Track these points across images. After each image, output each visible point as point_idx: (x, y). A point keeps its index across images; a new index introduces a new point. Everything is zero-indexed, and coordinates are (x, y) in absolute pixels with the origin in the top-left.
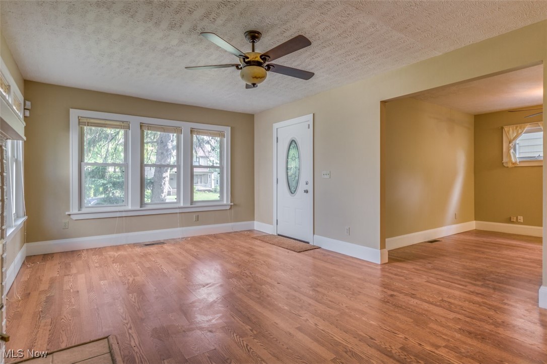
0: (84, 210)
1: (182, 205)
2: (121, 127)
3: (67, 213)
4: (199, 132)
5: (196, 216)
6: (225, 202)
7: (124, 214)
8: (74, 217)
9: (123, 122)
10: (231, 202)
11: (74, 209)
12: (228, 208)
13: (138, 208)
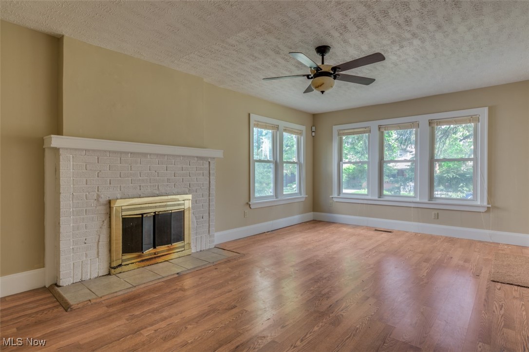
0: (341, 196)
1: (418, 200)
2: (364, 132)
3: (331, 196)
4: (440, 122)
5: (435, 214)
6: (479, 203)
7: (365, 202)
8: (335, 200)
9: (365, 128)
10: (488, 204)
11: (335, 195)
12: (483, 210)
13: (376, 198)
